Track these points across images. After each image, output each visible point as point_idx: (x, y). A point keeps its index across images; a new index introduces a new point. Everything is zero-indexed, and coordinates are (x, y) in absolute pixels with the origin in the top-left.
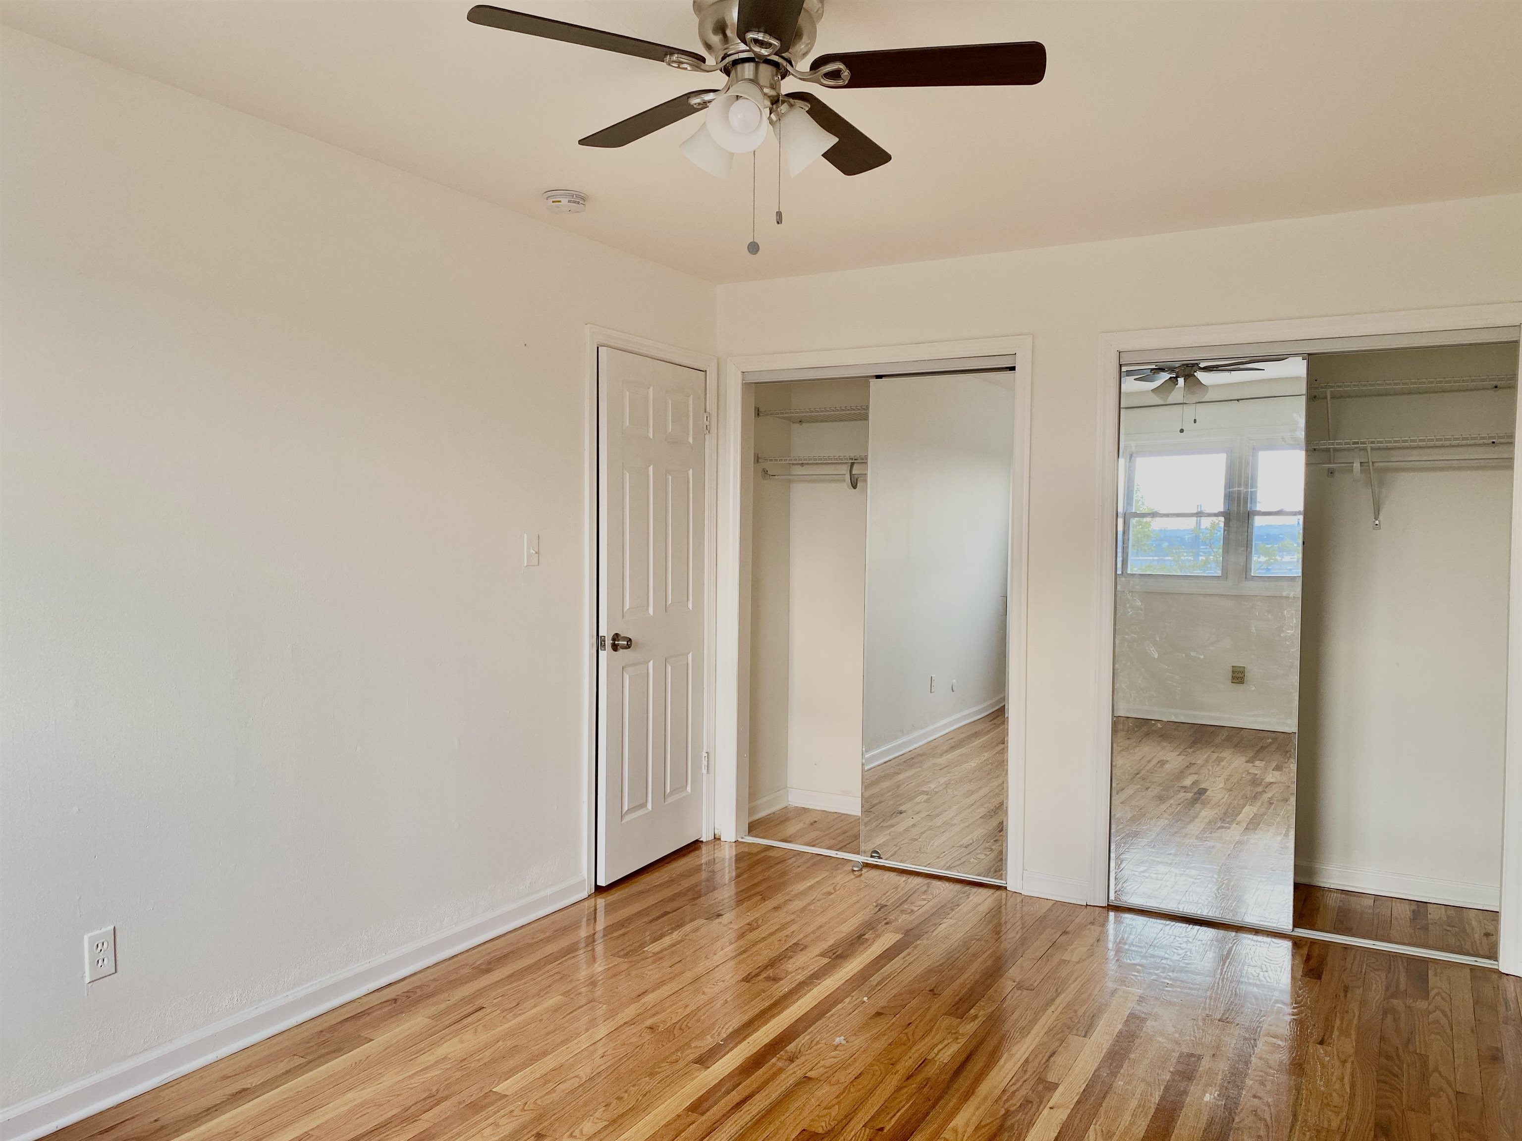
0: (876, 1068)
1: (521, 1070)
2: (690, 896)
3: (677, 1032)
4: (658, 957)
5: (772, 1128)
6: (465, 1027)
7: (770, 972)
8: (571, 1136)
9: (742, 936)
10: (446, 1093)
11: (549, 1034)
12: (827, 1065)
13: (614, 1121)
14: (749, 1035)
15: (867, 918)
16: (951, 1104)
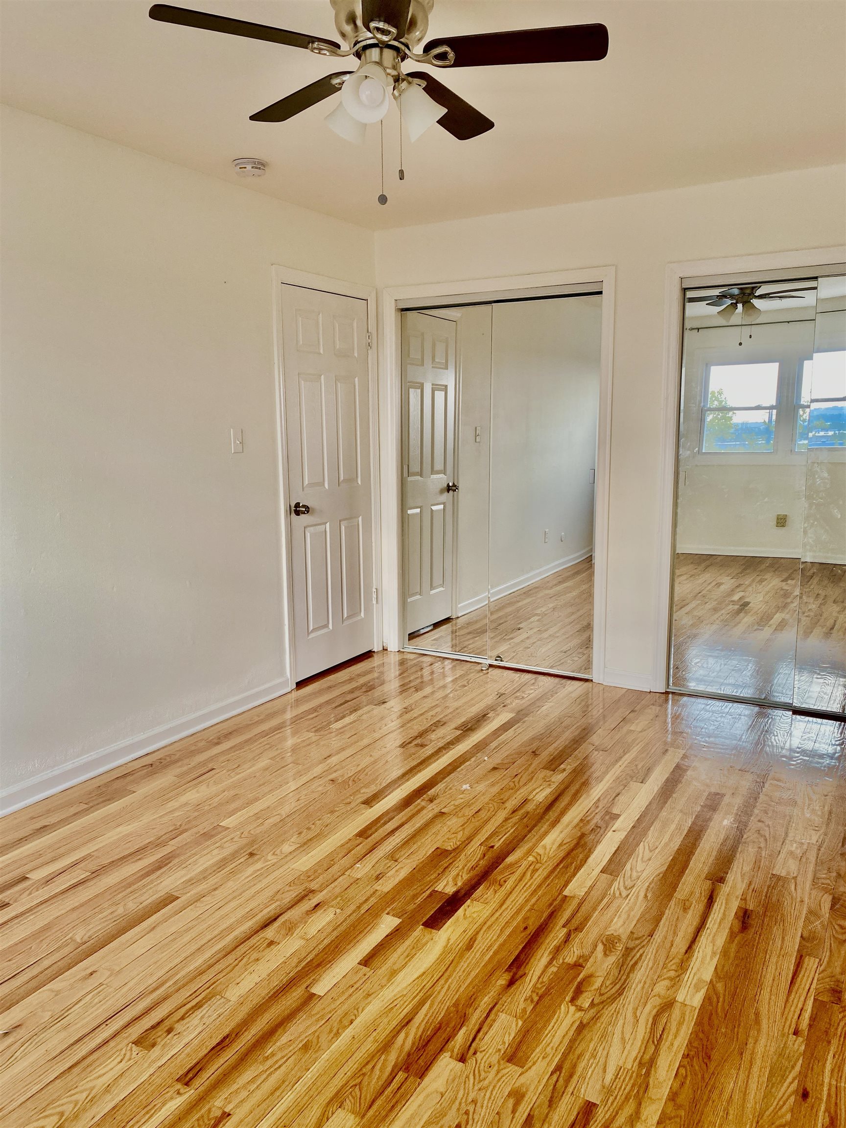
0: (491, 805)
1: (240, 810)
2: (364, 689)
3: (350, 783)
4: (341, 732)
5: (415, 846)
6: (204, 780)
7: (418, 741)
8: (274, 854)
9: (401, 716)
10: (186, 827)
11: (260, 786)
12: (456, 804)
13: (305, 844)
14: (402, 784)
15: (489, 703)
16: (543, 829)
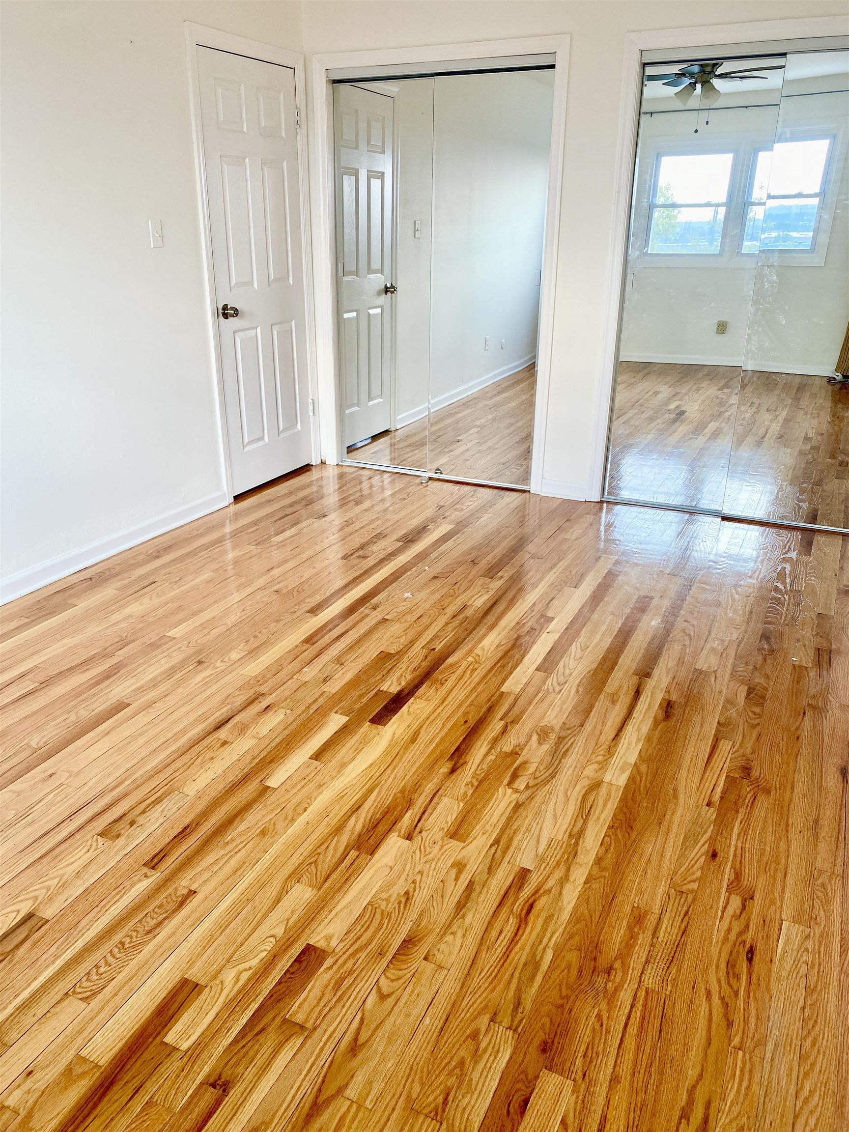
0: (432, 611)
1: (185, 622)
2: (304, 503)
3: (295, 593)
4: (282, 545)
5: (360, 651)
6: (145, 594)
7: (361, 553)
8: (222, 661)
9: (341, 529)
10: (132, 638)
11: (204, 597)
12: (399, 611)
13: (252, 651)
14: (346, 593)
15: (429, 515)
16: (481, 633)
